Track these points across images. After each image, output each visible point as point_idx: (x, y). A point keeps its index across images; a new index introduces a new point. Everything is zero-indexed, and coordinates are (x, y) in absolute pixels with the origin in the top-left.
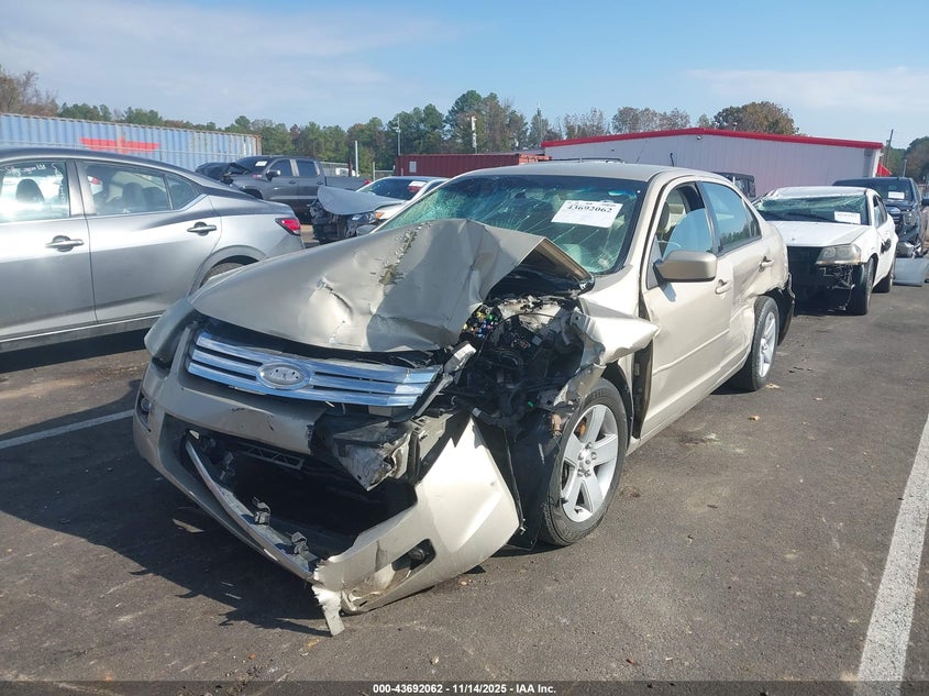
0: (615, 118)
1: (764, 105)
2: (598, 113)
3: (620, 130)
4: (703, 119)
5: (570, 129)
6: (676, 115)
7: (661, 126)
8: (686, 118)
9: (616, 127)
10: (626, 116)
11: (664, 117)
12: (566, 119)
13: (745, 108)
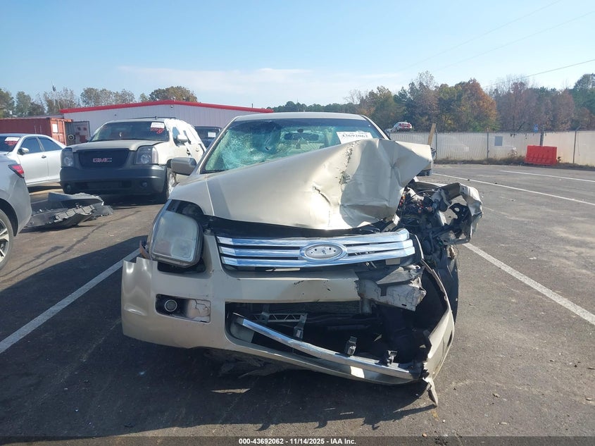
0: (82, 95)
1: (179, 88)
2: (69, 92)
3: (88, 103)
4: (143, 96)
5: (50, 103)
6: (125, 94)
7: (117, 100)
8: (131, 95)
9: (84, 101)
10: (89, 94)
11: (117, 94)
12: (45, 95)
13: (168, 90)
